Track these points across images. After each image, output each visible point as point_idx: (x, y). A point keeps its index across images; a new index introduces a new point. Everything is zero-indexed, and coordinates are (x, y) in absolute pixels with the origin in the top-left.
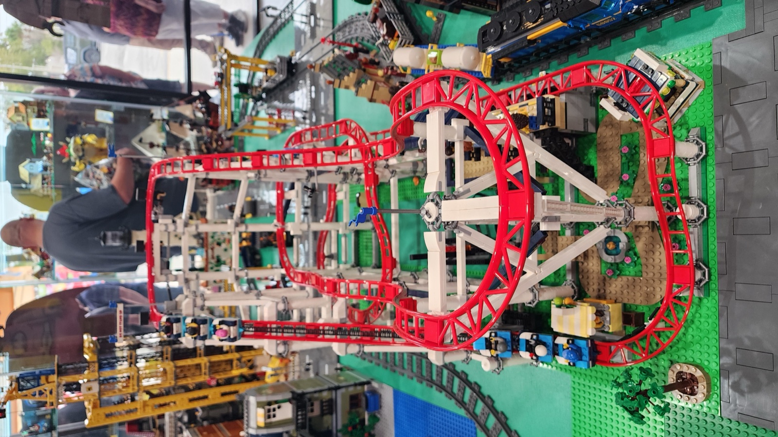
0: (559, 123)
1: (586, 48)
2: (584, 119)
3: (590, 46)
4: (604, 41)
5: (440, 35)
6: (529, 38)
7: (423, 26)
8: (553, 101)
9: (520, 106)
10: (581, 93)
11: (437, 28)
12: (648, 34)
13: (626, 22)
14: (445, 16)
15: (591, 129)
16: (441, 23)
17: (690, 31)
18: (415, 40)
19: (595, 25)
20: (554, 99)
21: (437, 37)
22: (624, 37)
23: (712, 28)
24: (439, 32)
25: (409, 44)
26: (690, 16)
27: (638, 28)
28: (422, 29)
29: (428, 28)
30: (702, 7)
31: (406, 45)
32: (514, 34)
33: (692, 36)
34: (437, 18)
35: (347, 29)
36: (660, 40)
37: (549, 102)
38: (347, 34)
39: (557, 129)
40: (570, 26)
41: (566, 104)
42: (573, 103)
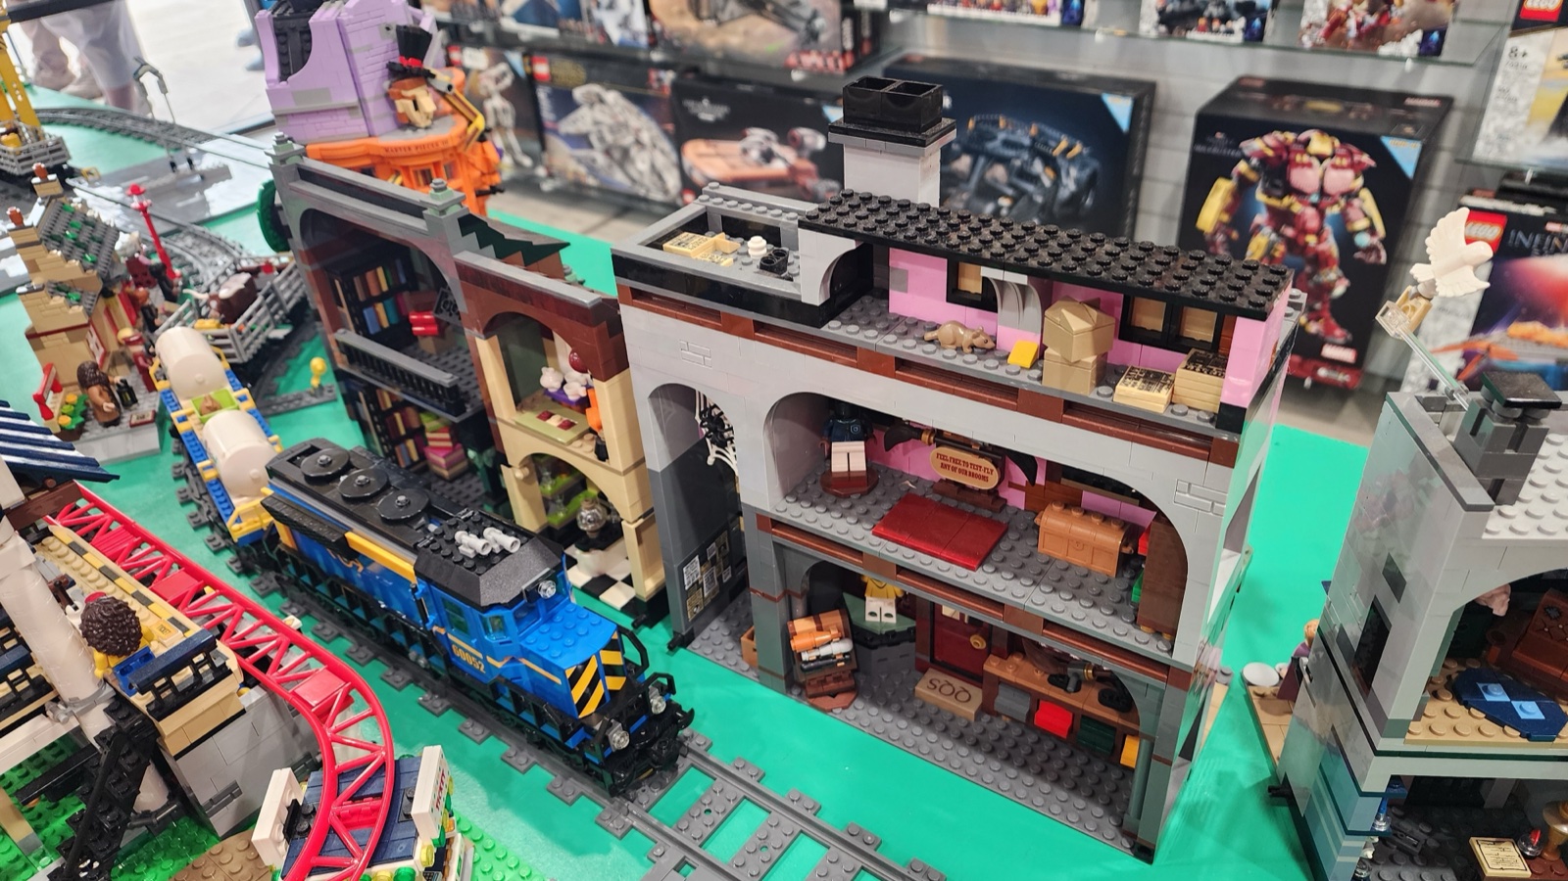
0: (174, 729)
1: (408, 677)
2: (235, 785)
3: (415, 681)
4: (441, 697)
5: (289, 411)
6: (349, 535)
7: (290, 374)
8: (222, 673)
9: (173, 621)
10: (296, 731)
11: (300, 398)
12: (500, 762)
13: (490, 696)
14: (335, 400)
15: (221, 821)
16: (315, 400)
17: (546, 828)
18: (244, 365)
19: (450, 643)
20: (230, 672)
21: (281, 409)
22: (468, 723)
23: (572, 860)
24: (292, 406)
25: (228, 356)
26: (571, 804)
27: (498, 737)
28: (285, 373)
29: (291, 383)
30: (599, 809)
31: (222, 352)
32: (340, 502)
33: (539, 839)
34: (321, 387)
35: (206, 248)
36: (498, 791)
37: (213, 666)
38: (195, 252)
39: (157, 734)
40: (415, 590)
41: (243, 712)
42: (255, 730)
